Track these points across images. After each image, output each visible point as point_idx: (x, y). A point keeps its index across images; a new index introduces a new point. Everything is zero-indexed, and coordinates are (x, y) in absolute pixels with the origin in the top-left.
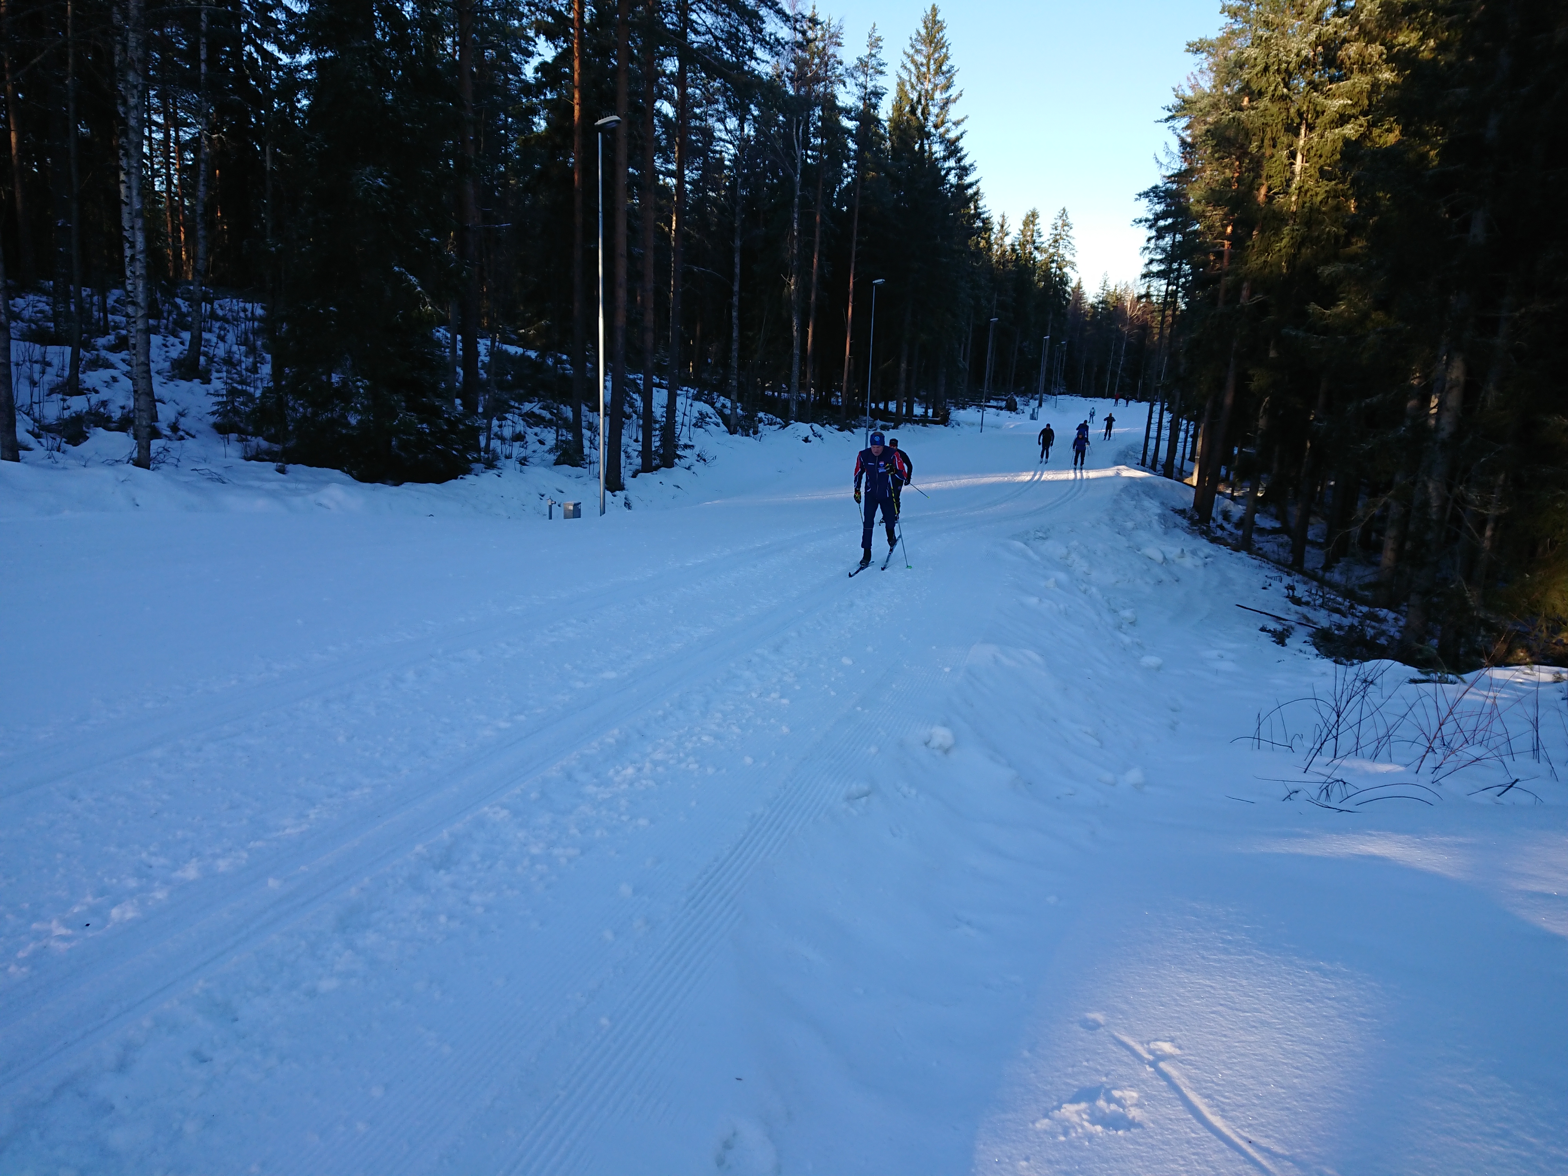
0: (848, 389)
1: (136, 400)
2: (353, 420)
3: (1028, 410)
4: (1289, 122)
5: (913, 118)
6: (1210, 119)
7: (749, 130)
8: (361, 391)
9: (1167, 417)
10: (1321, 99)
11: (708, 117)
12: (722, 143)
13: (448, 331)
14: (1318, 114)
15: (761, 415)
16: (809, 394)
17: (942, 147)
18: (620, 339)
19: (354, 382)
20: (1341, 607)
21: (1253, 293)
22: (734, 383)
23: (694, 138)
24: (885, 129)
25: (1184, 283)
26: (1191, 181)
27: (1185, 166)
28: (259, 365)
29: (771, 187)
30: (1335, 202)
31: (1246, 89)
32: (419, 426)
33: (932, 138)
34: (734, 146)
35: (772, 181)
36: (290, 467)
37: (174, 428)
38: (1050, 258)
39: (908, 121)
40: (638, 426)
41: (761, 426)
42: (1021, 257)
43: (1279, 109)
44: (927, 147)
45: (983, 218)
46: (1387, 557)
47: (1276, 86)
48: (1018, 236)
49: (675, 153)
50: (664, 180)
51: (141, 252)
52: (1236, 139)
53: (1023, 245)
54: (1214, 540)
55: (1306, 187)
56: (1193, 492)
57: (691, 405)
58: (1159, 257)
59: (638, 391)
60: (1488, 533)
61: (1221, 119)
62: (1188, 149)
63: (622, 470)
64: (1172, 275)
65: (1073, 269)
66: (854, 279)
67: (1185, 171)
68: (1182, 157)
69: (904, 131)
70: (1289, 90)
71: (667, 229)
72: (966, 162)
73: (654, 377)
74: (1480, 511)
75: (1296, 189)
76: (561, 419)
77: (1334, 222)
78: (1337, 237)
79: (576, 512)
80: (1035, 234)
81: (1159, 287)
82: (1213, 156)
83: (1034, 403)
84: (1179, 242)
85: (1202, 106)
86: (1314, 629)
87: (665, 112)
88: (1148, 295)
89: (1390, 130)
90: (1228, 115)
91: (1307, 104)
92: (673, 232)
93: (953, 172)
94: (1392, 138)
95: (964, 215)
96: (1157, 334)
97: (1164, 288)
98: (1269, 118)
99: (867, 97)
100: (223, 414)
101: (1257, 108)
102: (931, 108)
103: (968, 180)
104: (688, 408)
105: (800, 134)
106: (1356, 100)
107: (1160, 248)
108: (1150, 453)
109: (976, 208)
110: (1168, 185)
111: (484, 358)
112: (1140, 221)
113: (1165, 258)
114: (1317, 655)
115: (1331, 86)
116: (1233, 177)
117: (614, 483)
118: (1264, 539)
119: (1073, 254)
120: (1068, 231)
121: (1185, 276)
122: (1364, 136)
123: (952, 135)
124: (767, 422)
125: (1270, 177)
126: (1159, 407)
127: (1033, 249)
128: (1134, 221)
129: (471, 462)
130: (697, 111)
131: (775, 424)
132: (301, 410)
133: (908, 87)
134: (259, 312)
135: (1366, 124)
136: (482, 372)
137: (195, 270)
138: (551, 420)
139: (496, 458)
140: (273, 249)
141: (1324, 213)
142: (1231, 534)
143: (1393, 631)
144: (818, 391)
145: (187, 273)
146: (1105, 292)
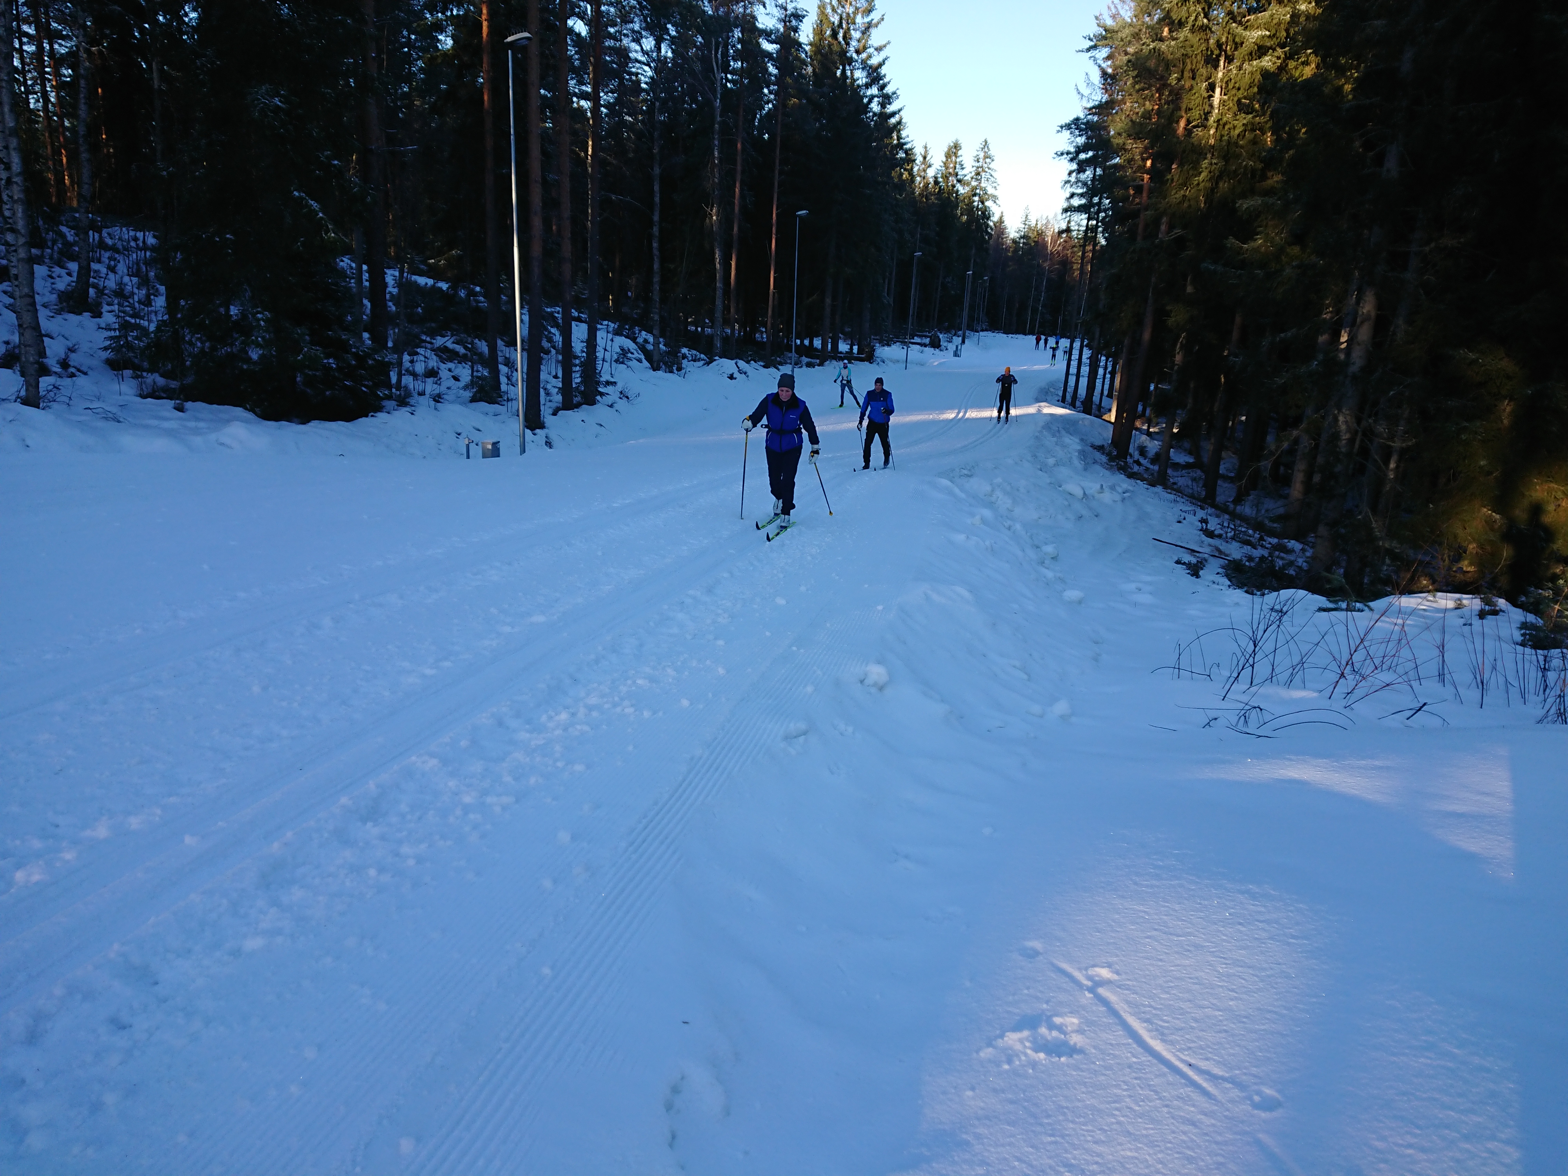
0: (772, 324)
1: (21, 335)
2: (254, 355)
3: (952, 347)
4: (1209, 53)
5: (835, 42)
6: (1131, 50)
7: (666, 51)
8: (262, 323)
9: (1087, 353)
10: (1240, 30)
11: (623, 37)
12: (638, 65)
13: (352, 261)
14: (1237, 45)
15: (685, 350)
16: (733, 330)
17: (865, 74)
18: (536, 270)
19: (254, 315)
20: (1251, 539)
21: (1171, 227)
22: (656, 317)
23: (608, 58)
24: (806, 53)
25: (1104, 218)
26: (1111, 114)
27: (1105, 98)
28: (152, 297)
29: (690, 112)
30: (1252, 136)
31: (1167, 19)
32: (325, 361)
33: (853, 64)
34: (650, 67)
35: (691, 106)
36: (189, 405)
37: (64, 364)
38: (972, 191)
39: (830, 45)
40: (558, 361)
41: (685, 362)
42: (944, 189)
43: (1199, 40)
44: (849, 73)
45: (906, 149)
46: (1296, 490)
47: (1196, 17)
48: (940, 168)
49: (589, 74)
50: (578, 103)
51: (18, 175)
52: (1157, 71)
53: (946, 177)
54: (1131, 476)
55: (1225, 119)
56: (1111, 428)
57: (612, 340)
58: (1080, 191)
59: (557, 326)
60: (1392, 465)
61: (1142, 50)
62: (1109, 80)
63: (542, 408)
64: (1092, 210)
65: (995, 202)
66: (777, 210)
67: (1107, 102)
68: (1103, 89)
69: (825, 56)
70: (1209, 20)
71: (583, 154)
72: (889, 90)
73: (573, 311)
74: (1388, 443)
75: (1214, 122)
76: (476, 354)
77: (1251, 156)
78: (1253, 171)
79: (495, 451)
80: (958, 166)
81: (1080, 221)
82: (1134, 87)
83: (957, 340)
84: (1100, 175)
85: (1124, 36)
86: (1226, 562)
87: (577, 31)
88: (1068, 230)
89: (1306, 63)
90: (1148, 45)
91: (1226, 35)
92: (589, 157)
93: (876, 99)
94: (1308, 71)
95: (887, 146)
96: (1077, 269)
97: (1085, 222)
98: (1189, 49)
99: (787, 19)
100: (117, 350)
101: (1176, 39)
102: (852, 32)
103: (890, 109)
104: (609, 343)
105: (719, 56)
106: (1274, 31)
107: (1081, 181)
108: (1070, 390)
109: (899, 138)
110: (1090, 117)
111: (392, 289)
112: (1062, 154)
113: (1086, 192)
114: (1229, 586)
115: (1249, 17)
116: (1153, 110)
117: (533, 421)
118: (1179, 473)
119: (995, 187)
120: (990, 163)
121: (1105, 211)
122: (1282, 68)
123: (874, 61)
124: (690, 359)
125: (1190, 109)
126: (1079, 344)
127: (955, 182)
128: (1056, 154)
129: (383, 399)
130: (612, 30)
131: (699, 360)
132: (199, 344)
133: (829, 10)
134: (151, 241)
135: (1283, 56)
136: (390, 304)
137: (80, 195)
138: (465, 355)
139: (408, 394)
140: (165, 173)
141: (1242, 147)
142: (1147, 469)
143: (1300, 561)
144: (743, 326)
145: (71, 199)
146: (1027, 226)
